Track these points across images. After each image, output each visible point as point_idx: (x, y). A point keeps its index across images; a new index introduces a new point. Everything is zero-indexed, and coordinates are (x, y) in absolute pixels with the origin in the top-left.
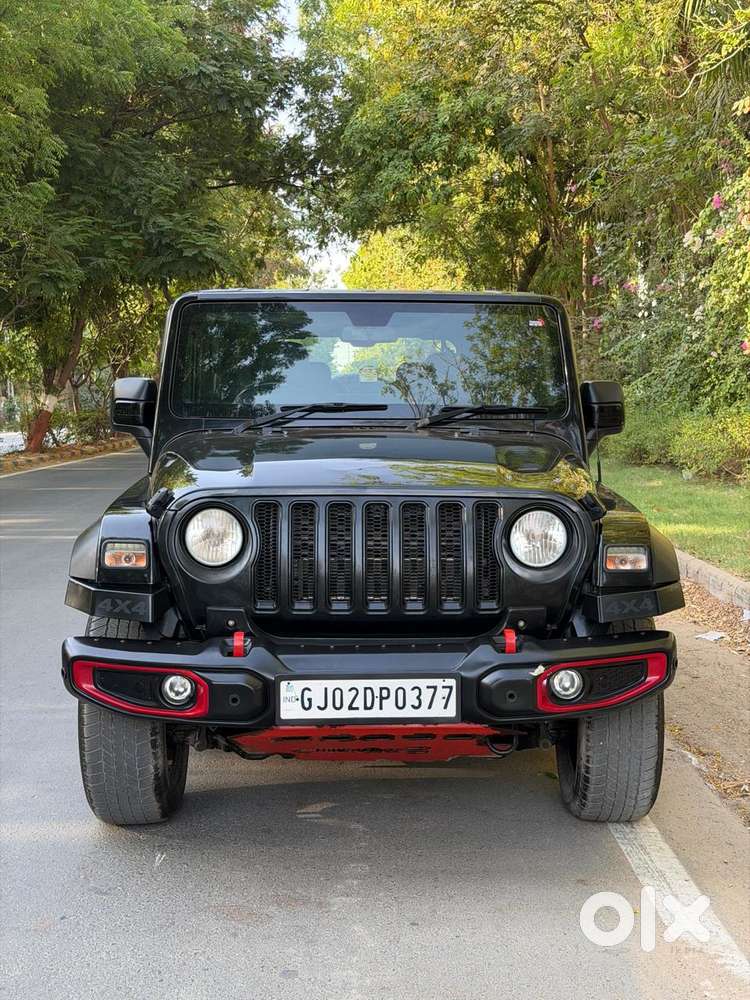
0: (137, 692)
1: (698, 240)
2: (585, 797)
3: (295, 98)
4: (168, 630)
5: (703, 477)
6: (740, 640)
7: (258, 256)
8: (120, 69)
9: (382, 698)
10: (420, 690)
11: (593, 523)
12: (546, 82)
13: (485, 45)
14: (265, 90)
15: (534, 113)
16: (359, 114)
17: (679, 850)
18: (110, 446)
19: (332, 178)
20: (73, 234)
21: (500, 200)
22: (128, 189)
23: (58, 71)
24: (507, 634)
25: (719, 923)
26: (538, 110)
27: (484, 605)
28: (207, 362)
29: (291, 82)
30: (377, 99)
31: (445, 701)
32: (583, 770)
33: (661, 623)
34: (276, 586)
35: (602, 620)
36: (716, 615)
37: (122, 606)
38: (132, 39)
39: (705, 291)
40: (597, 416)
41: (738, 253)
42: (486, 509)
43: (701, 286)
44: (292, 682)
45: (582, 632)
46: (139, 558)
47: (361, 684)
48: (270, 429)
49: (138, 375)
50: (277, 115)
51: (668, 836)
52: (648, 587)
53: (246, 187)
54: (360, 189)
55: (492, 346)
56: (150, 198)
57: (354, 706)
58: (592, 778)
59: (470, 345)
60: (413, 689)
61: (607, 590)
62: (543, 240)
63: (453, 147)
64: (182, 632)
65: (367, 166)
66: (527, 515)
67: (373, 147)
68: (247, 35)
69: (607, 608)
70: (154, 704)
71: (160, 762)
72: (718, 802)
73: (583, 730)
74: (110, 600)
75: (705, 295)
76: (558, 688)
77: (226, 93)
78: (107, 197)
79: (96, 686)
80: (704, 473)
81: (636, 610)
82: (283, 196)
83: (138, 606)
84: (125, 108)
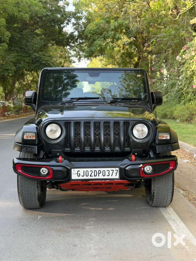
0: (33, 172)
1: (181, 58)
2: (153, 200)
3: (72, 22)
4: (41, 156)
5: (182, 121)
6: (193, 162)
7: (62, 64)
8: (25, 14)
9: (99, 173)
10: (109, 171)
11: (155, 127)
12: (139, 17)
13: (123, 7)
14: (64, 19)
15: (136, 26)
16: (89, 26)
17: (178, 214)
18: (23, 115)
19: (82, 43)
20: (12, 58)
21: (127, 49)
22: (27, 46)
23: (8, 14)
24: (132, 156)
25: (190, 232)
26: (137, 25)
27: (126, 149)
28: (50, 88)
29: (71, 18)
30: (94, 22)
31: (116, 174)
32: (153, 193)
33: (173, 153)
34: (70, 144)
35: (157, 152)
36: (186, 156)
37: (29, 149)
38: (28, 6)
39: (182, 72)
40: (155, 100)
41: (191, 61)
42: (127, 123)
43: (181, 70)
44: (75, 169)
45: (152, 156)
46: (33, 137)
47: (93, 169)
48: (68, 104)
49: (32, 90)
50: (67, 26)
51: (175, 211)
52: (170, 144)
53: (59, 46)
54: (90, 46)
55: (126, 84)
56: (33, 48)
57: (91, 175)
58: (155, 195)
59: (120, 84)
60: (107, 171)
61: (159, 144)
62: (138, 60)
63: (115, 35)
64: (45, 157)
65: (91, 40)
66: (137, 125)
67: (93, 35)
68: (59, 5)
69: (159, 149)
70: (38, 175)
71: (39, 192)
72: (189, 202)
73: (153, 183)
74: (26, 148)
75: (182, 73)
76: (146, 170)
77: (53, 20)
78: (21, 48)
79: (22, 171)
80: (182, 120)
81: (167, 150)
82: (69, 49)
83: (33, 149)
84: (26, 24)
